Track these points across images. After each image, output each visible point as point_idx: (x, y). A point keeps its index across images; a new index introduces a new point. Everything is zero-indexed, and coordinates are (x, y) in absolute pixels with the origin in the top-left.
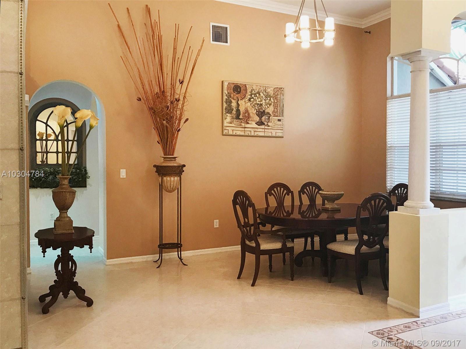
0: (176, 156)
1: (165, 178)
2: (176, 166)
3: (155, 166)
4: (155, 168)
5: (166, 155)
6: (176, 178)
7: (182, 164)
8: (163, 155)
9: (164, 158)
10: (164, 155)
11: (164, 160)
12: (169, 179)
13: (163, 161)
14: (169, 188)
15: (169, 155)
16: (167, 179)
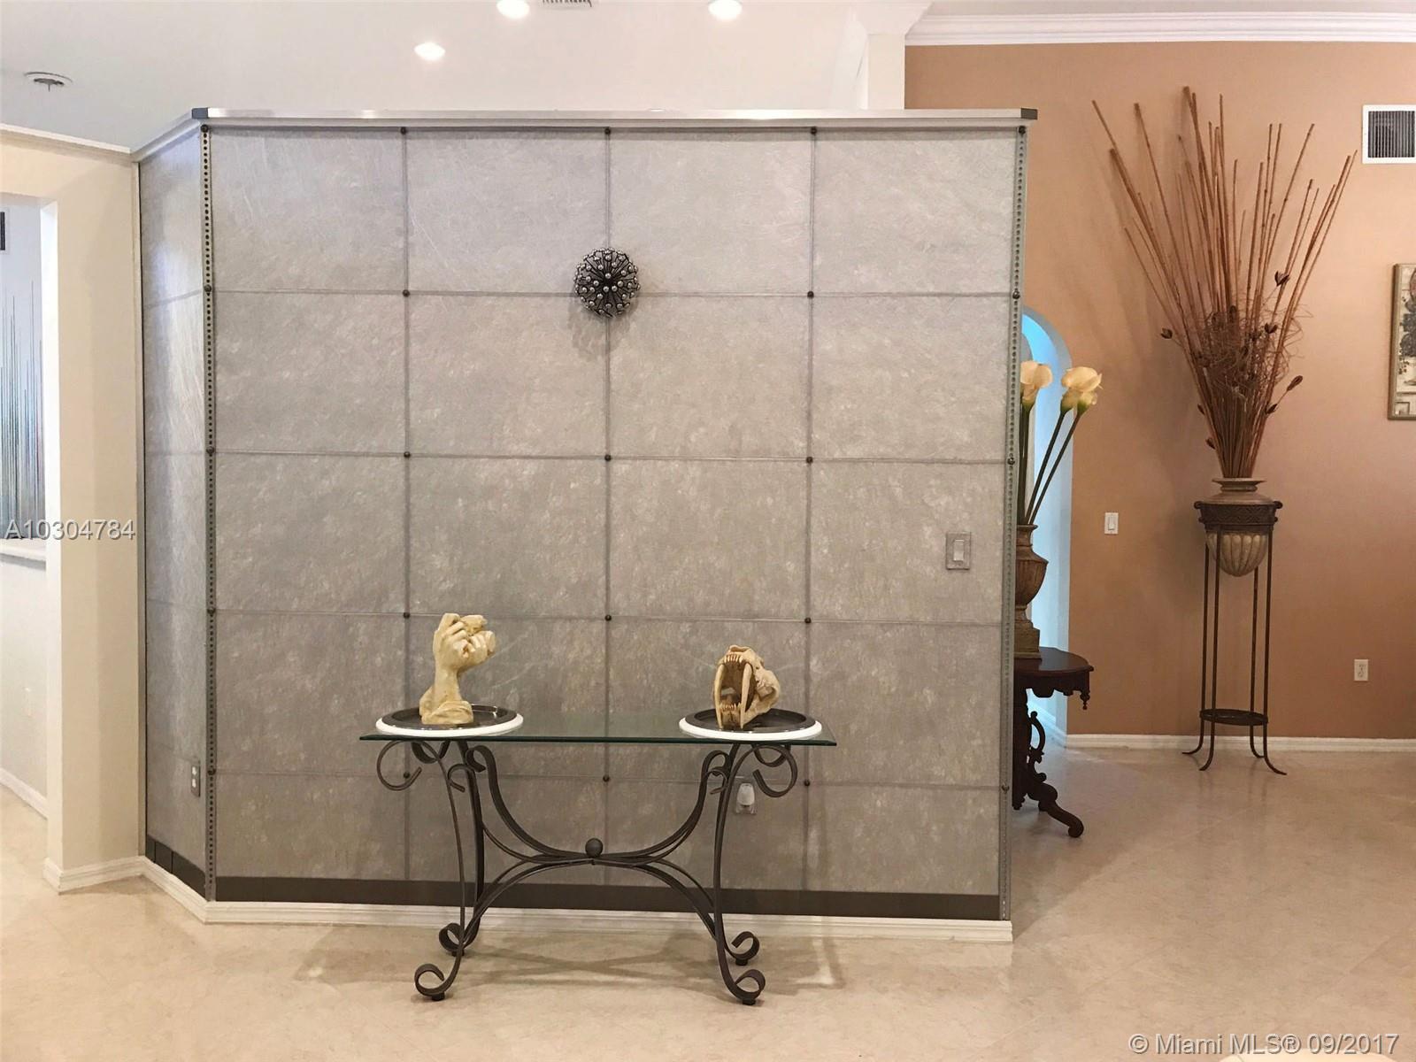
0: (1258, 480)
1: (1227, 538)
2: (1259, 506)
3: (1198, 505)
4: (1199, 510)
5: (1228, 477)
6: (1257, 538)
7: (1275, 500)
8: (1221, 477)
9: (1224, 484)
10: (1225, 477)
11: (1223, 491)
12: (1238, 538)
13: (1221, 492)
14: (1237, 564)
15: (1238, 477)
16: (1233, 540)
